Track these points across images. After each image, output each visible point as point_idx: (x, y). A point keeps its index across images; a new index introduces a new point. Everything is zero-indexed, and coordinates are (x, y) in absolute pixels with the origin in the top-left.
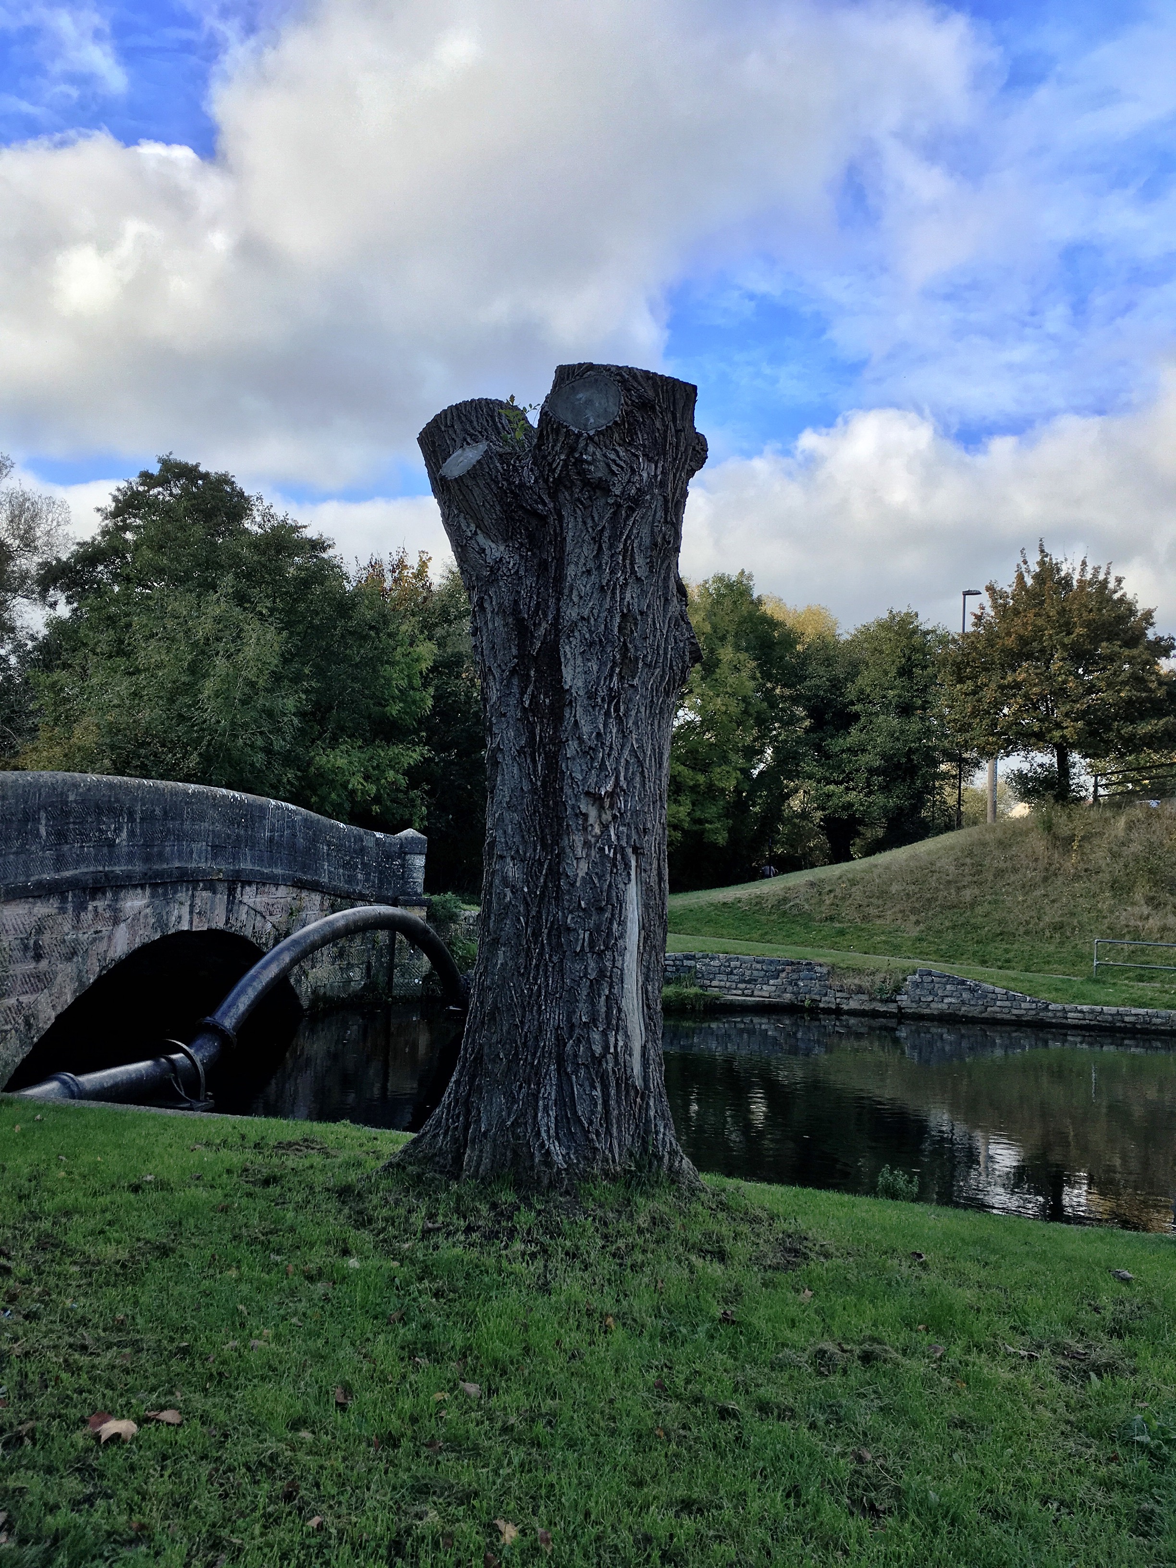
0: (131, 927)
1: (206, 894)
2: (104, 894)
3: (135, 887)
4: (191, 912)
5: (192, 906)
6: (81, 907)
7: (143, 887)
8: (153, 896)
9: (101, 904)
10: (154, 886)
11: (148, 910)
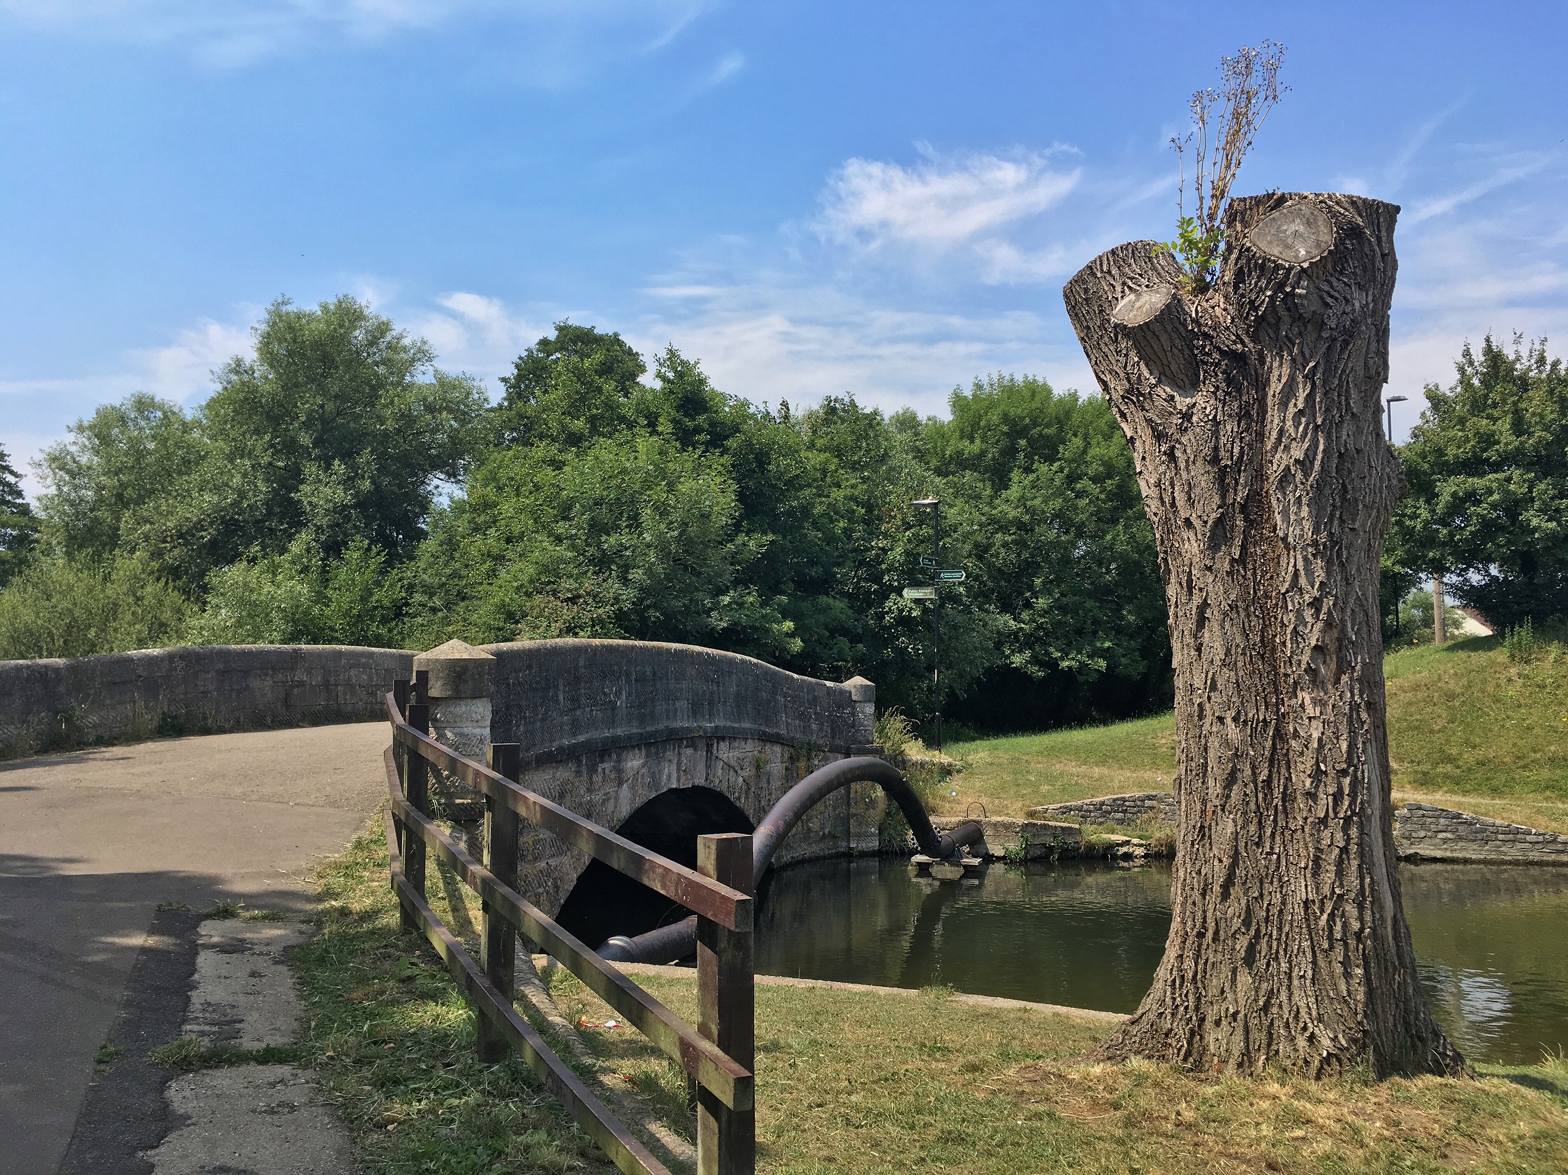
0: (632, 787)
1: (689, 751)
2: (610, 756)
3: (633, 747)
4: (678, 770)
5: (679, 764)
6: (592, 770)
7: (639, 747)
8: (647, 756)
9: (607, 765)
10: (648, 745)
11: (644, 770)
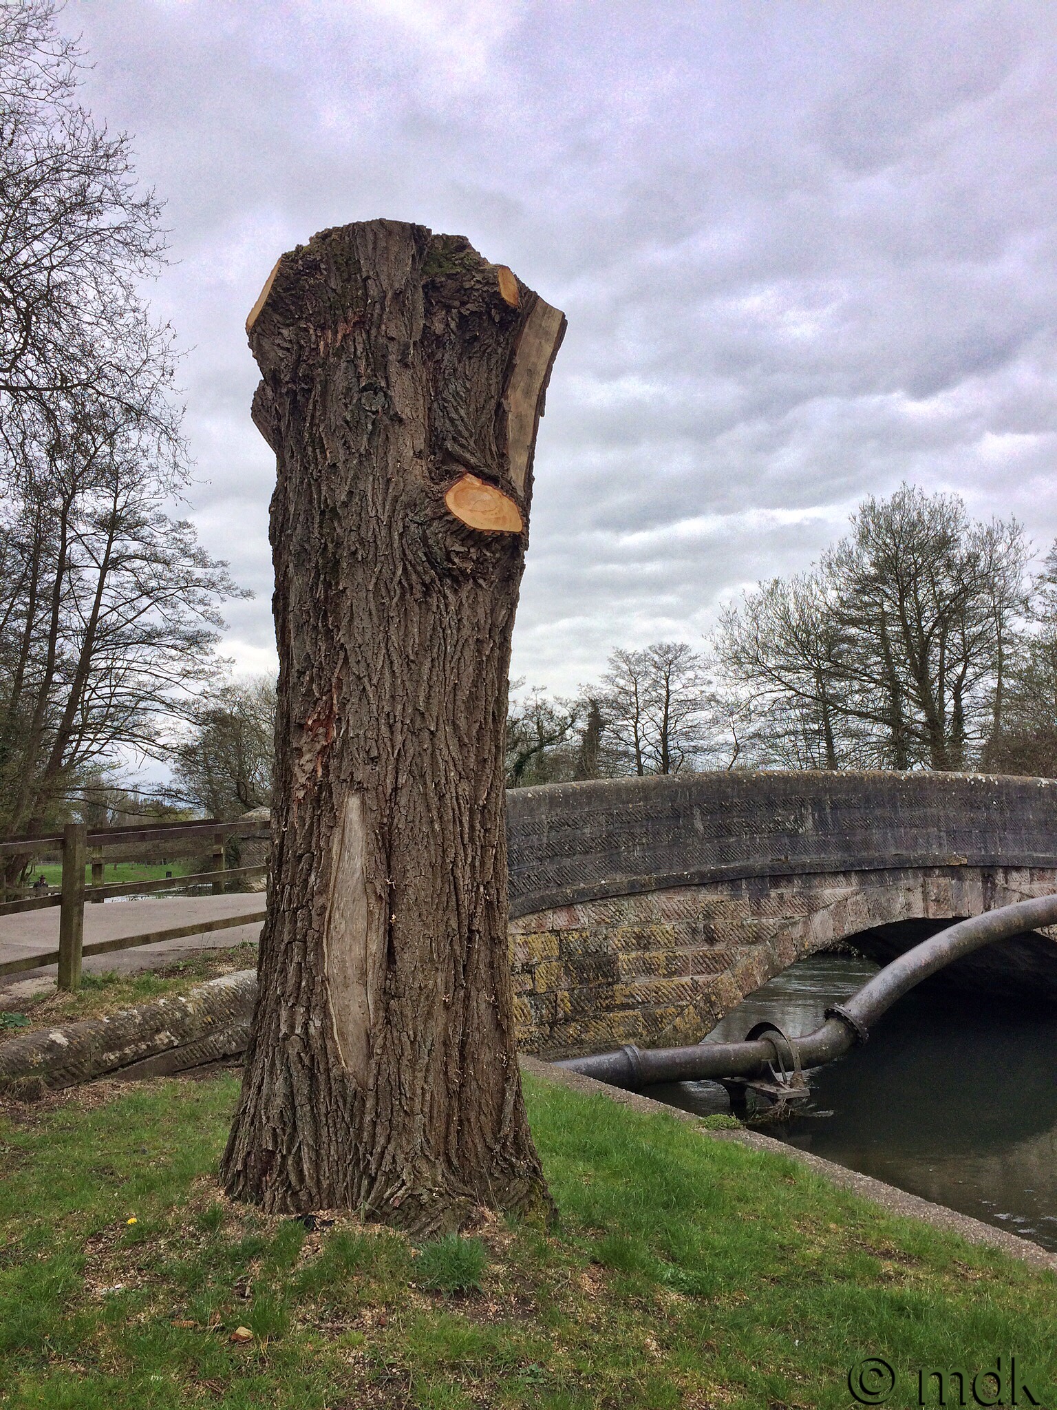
1: (947, 881)
4: (925, 899)
5: (925, 893)
6: (760, 895)
7: (846, 874)
9: (787, 891)
10: (863, 873)
11: (858, 897)
